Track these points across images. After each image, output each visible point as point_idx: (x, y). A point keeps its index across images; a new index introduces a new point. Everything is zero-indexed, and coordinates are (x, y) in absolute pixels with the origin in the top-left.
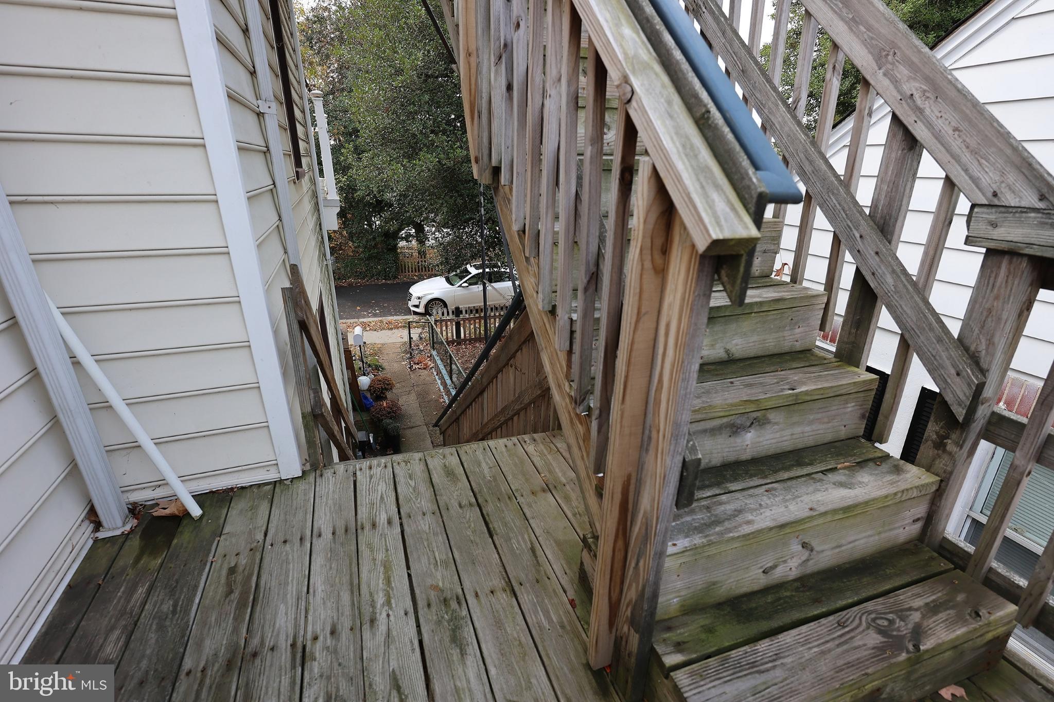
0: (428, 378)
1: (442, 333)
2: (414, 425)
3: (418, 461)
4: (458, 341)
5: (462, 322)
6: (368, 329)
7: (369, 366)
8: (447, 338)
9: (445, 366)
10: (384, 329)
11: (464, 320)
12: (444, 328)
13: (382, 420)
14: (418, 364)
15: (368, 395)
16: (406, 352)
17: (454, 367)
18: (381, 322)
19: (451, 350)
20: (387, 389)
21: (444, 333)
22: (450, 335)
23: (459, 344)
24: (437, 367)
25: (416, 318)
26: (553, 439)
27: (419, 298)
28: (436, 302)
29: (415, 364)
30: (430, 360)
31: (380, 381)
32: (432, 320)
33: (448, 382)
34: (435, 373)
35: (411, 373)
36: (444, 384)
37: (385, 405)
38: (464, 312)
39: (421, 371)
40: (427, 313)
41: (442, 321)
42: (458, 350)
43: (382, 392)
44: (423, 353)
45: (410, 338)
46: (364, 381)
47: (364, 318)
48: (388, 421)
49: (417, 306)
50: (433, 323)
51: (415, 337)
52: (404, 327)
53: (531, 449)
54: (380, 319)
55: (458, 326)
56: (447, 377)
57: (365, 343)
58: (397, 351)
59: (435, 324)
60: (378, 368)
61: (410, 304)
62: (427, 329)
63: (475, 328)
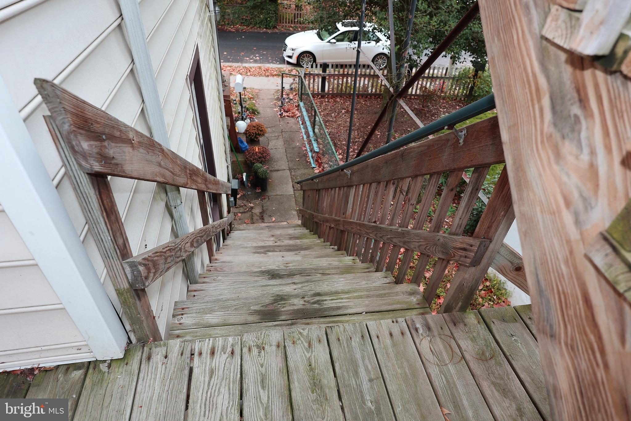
0: (294, 126)
1: (309, 85)
2: (280, 168)
3: (274, 348)
4: (322, 95)
5: (327, 77)
6: (249, 74)
7: (248, 109)
8: (313, 91)
9: (309, 117)
10: (261, 75)
11: (330, 76)
12: (312, 81)
13: (254, 163)
14: (287, 112)
15: (244, 139)
16: (278, 99)
17: (317, 119)
18: (260, 68)
19: (315, 103)
20: (259, 135)
21: (311, 86)
22: (316, 87)
23: (323, 97)
24: (302, 116)
25: (289, 67)
26: (454, 329)
27: (293, 50)
28: (307, 55)
29: (285, 111)
30: (298, 110)
31: (254, 127)
32: (302, 72)
33: (311, 133)
34: (301, 123)
35: (281, 119)
36: (307, 133)
37: (257, 150)
38: (330, 66)
39: (289, 118)
40: (298, 64)
41: (310, 74)
42: (321, 103)
43: (255, 137)
44: (292, 102)
45: (283, 88)
46: (241, 126)
47: (246, 62)
48: (259, 165)
49: (290, 57)
50: (303, 76)
51: (287, 87)
52: (278, 75)
53: (425, 345)
54: (259, 65)
55: (324, 79)
56: (310, 129)
57: (245, 88)
58: (270, 97)
59: (305, 77)
60: (254, 112)
61: (285, 54)
62: (297, 79)
63: (338, 83)
